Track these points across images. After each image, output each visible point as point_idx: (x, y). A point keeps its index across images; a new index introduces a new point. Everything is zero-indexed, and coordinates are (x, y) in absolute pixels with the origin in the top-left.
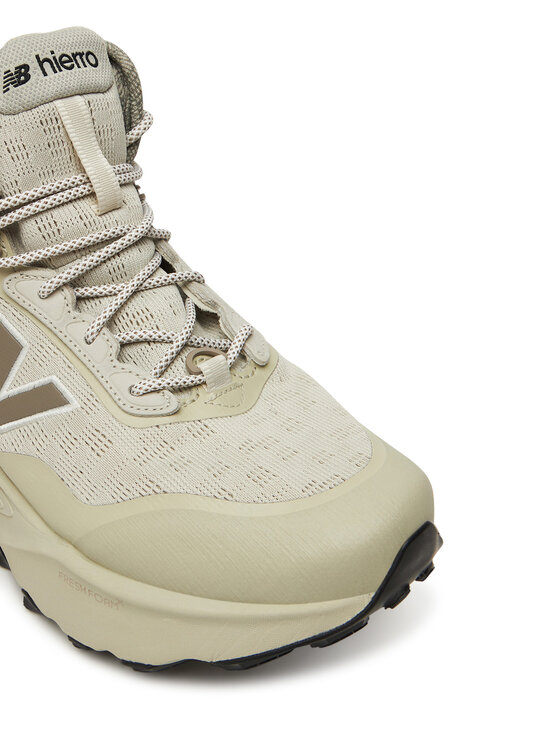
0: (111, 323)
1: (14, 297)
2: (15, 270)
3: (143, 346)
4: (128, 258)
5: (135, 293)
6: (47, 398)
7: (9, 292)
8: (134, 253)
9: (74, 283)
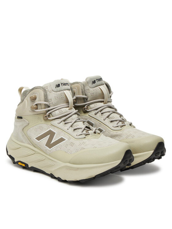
0: (71, 126)
1: (53, 125)
2: (53, 120)
3: (78, 130)
4: (73, 117)
5: (75, 122)
6: (62, 140)
7: (52, 124)
8: (74, 115)
9: (64, 121)
